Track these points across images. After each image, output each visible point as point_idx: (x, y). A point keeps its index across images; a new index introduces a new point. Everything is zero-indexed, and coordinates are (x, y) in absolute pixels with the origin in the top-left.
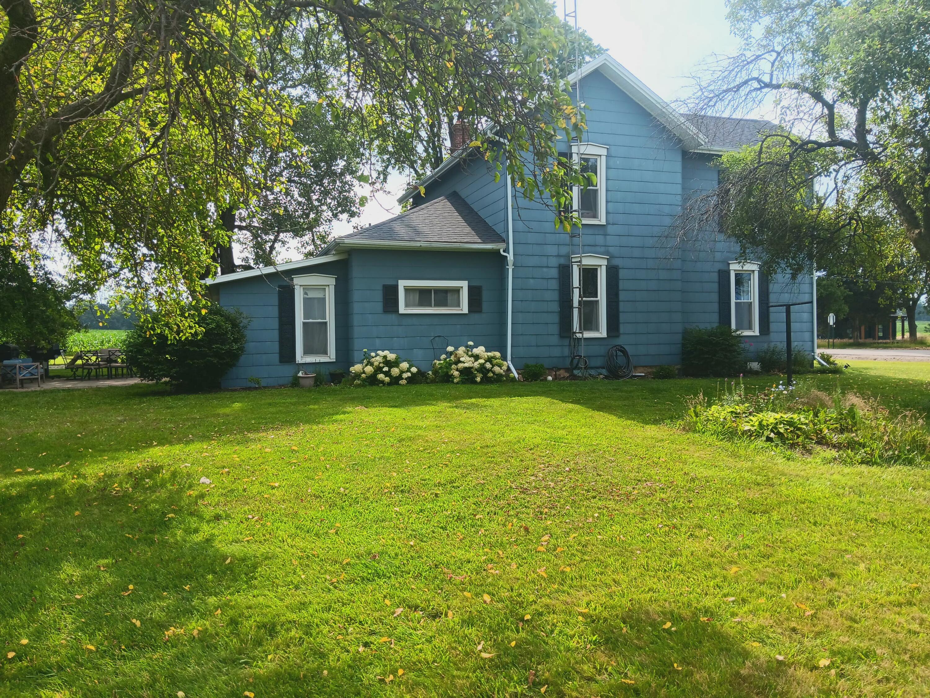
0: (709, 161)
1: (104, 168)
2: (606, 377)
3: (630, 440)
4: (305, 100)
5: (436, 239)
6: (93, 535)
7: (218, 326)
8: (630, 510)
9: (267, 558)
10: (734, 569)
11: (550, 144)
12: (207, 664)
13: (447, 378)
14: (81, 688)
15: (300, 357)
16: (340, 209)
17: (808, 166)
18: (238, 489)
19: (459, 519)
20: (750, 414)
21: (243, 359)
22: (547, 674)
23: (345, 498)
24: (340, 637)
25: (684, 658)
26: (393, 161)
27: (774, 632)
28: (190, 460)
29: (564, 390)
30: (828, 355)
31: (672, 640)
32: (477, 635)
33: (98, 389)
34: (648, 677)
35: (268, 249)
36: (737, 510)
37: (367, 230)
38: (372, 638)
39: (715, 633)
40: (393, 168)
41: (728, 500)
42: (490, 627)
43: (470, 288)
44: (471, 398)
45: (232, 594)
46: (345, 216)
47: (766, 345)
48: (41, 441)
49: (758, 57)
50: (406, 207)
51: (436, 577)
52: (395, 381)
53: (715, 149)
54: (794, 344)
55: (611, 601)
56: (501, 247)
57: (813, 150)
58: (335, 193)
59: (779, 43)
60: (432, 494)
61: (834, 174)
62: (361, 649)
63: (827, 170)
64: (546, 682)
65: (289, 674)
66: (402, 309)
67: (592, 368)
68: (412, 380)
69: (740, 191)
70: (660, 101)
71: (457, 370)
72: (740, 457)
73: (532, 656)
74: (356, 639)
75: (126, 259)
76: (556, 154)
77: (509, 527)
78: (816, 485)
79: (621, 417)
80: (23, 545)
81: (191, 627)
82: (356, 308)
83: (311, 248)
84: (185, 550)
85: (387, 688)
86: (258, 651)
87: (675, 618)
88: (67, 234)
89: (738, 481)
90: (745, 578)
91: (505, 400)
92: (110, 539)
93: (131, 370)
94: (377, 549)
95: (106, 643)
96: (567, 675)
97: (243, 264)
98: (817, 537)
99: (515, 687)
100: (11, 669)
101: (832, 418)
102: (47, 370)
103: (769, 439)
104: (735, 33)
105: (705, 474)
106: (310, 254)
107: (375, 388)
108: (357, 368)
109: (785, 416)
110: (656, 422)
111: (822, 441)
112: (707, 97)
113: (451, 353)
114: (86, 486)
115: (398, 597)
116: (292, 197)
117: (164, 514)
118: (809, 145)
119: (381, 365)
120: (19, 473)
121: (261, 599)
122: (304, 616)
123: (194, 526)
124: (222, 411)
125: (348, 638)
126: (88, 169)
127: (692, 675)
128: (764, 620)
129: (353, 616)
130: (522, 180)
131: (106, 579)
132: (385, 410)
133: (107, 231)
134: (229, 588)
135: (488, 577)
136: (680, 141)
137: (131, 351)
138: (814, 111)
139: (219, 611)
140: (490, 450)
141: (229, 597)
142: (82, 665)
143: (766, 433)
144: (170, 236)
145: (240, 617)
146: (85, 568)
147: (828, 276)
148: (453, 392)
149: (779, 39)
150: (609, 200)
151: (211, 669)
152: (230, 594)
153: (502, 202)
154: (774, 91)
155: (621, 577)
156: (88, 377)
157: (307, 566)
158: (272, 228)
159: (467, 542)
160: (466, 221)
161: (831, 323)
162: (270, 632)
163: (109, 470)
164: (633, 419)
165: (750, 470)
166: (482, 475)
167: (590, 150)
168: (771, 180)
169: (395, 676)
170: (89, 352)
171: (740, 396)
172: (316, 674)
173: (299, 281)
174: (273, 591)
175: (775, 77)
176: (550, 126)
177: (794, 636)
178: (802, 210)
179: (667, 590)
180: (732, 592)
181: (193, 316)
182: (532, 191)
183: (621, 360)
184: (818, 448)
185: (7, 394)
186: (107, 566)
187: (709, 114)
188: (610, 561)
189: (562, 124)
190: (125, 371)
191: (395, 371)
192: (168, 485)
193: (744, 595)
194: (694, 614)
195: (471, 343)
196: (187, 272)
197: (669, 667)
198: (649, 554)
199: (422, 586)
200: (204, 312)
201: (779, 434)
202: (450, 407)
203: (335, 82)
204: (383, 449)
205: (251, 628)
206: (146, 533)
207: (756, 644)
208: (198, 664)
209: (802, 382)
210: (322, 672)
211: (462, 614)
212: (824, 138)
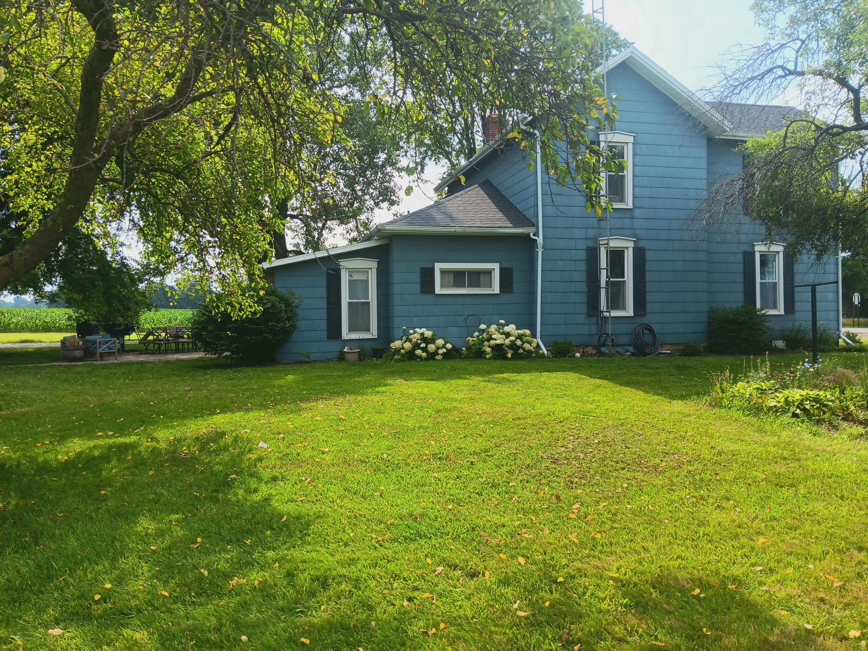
0: (734, 147)
1: (174, 164)
2: (633, 354)
3: (658, 415)
4: (350, 98)
5: (470, 224)
6: (166, 493)
7: (274, 306)
8: (659, 481)
9: (318, 517)
10: (762, 540)
11: (582, 133)
12: (267, 611)
13: (480, 354)
14: (157, 629)
15: (346, 334)
16: (381, 198)
17: (833, 150)
18: (292, 453)
19: (493, 486)
20: (776, 390)
21: (295, 335)
22: (580, 634)
23: (388, 464)
24: (386, 591)
25: (713, 623)
26: (430, 153)
27: (802, 601)
28: (250, 426)
29: (591, 366)
30: (853, 334)
31: (700, 606)
32: (513, 595)
33: (167, 362)
34: (678, 640)
35: (317, 236)
36: (764, 483)
37: (406, 217)
38: (416, 594)
39: (743, 600)
40: (430, 159)
41: (755, 473)
42: (525, 588)
43: (501, 270)
44: (502, 373)
45: (288, 549)
46: (385, 205)
47: (790, 324)
48: (119, 408)
49: (782, 46)
50: (441, 195)
51: (473, 540)
52: (432, 356)
53: (740, 135)
54: (819, 323)
55: (641, 567)
56: (531, 231)
57: (838, 134)
58: (377, 184)
59: (804, 32)
60: (467, 462)
61: (859, 157)
62: (406, 603)
63: (852, 152)
64: (579, 641)
65: (341, 623)
66: (438, 290)
67: (619, 345)
68: (447, 356)
69: (765, 175)
70: (686, 90)
71: (489, 346)
72: (766, 432)
73: (566, 616)
74: (401, 593)
75: (194, 246)
76: (588, 143)
77: (542, 494)
78: (842, 461)
79: (649, 393)
80: (105, 500)
81: (253, 578)
82: (396, 289)
83: (355, 234)
84: (246, 508)
85: (430, 640)
86: (312, 602)
87: (704, 585)
88: (142, 224)
89: (764, 455)
90: (772, 549)
91: (535, 375)
92: (180, 496)
93: (196, 345)
94: (418, 512)
95: (178, 589)
96: (599, 635)
97: (295, 249)
98: (844, 510)
99: (550, 645)
100: (97, 609)
101: (858, 395)
102: (123, 345)
103: (795, 415)
104: (759, 24)
105: (732, 448)
106: (354, 240)
107: (413, 363)
108: (397, 344)
109: (811, 393)
110: (682, 398)
111: (848, 418)
112: (732, 86)
113: (483, 331)
114: (158, 449)
115: (439, 556)
116: (338, 188)
117: (227, 475)
118: (835, 130)
119: (419, 342)
120: (101, 436)
121: (314, 555)
122: (353, 571)
123: (254, 486)
124: (277, 382)
125: (394, 592)
126: (160, 165)
127: (721, 639)
128: (793, 589)
129: (398, 572)
130: (556, 168)
131: (177, 532)
132: (423, 383)
133: (176, 220)
134: (285, 543)
135: (522, 541)
136: (705, 128)
137: (196, 328)
138: (839, 96)
139: (277, 564)
140: (521, 422)
141: (285, 552)
142: (157, 609)
143: (792, 409)
144: (232, 225)
145: (296, 570)
146: (159, 522)
147: (853, 256)
148: (485, 367)
149: (804, 27)
150: (636, 185)
151: (271, 617)
152: (286, 549)
153: (533, 188)
154: (799, 78)
155: (650, 545)
156: (158, 351)
157: (355, 525)
158: (320, 217)
159: (501, 507)
160: (498, 207)
161: (856, 303)
162: (323, 585)
163: (178, 436)
164: (660, 395)
165: (776, 445)
166: (514, 445)
167: (617, 138)
168: (796, 164)
169: (437, 629)
170: (159, 328)
171: (766, 373)
172: (365, 625)
173: (345, 264)
174: (324, 547)
175: (799, 65)
176: (582, 116)
177: (822, 606)
178: (827, 193)
179: (695, 558)
180: (760, 561)
181: (252, 297)
182: (564, 178)
183: (648, 338)
184: (845, 424)
185: (89, 366)
186: (178, 521)
187: (734, 102)
188: (639, 529)
189: (595, 114)
190: (190, 346)
191: (432, 347)
192: (231, 449)
193: (772, 565)
194: (723, 581)
195: (502, 321)
196: (247, 257)
197: (698, 631)
198: (677, 524)
199: (460, 547)
200: (262, 293)
201: (805, 410)
202: (483, 381)
203: (377, 81)
204: (422, 419)
205: (306, 580)
206: (212, 492)
207: (784, 613)
208: (259, 612)
209: (828, 360)
210: (370, 623)
211: (498, 575)
212: (849, 121)
